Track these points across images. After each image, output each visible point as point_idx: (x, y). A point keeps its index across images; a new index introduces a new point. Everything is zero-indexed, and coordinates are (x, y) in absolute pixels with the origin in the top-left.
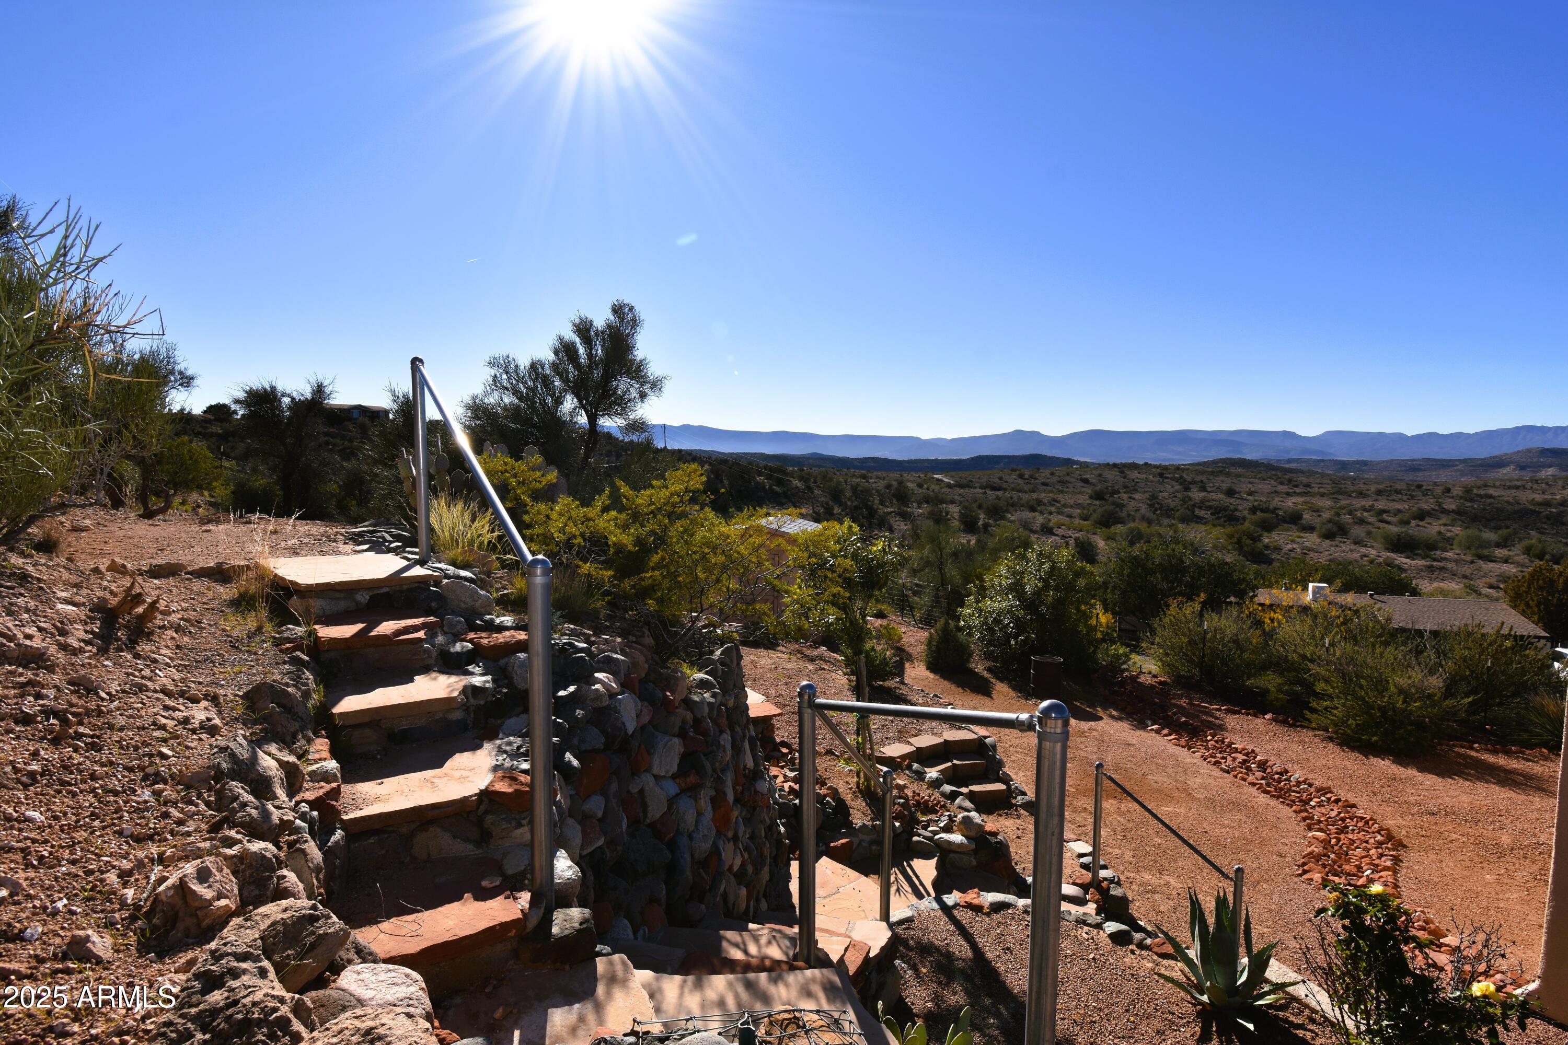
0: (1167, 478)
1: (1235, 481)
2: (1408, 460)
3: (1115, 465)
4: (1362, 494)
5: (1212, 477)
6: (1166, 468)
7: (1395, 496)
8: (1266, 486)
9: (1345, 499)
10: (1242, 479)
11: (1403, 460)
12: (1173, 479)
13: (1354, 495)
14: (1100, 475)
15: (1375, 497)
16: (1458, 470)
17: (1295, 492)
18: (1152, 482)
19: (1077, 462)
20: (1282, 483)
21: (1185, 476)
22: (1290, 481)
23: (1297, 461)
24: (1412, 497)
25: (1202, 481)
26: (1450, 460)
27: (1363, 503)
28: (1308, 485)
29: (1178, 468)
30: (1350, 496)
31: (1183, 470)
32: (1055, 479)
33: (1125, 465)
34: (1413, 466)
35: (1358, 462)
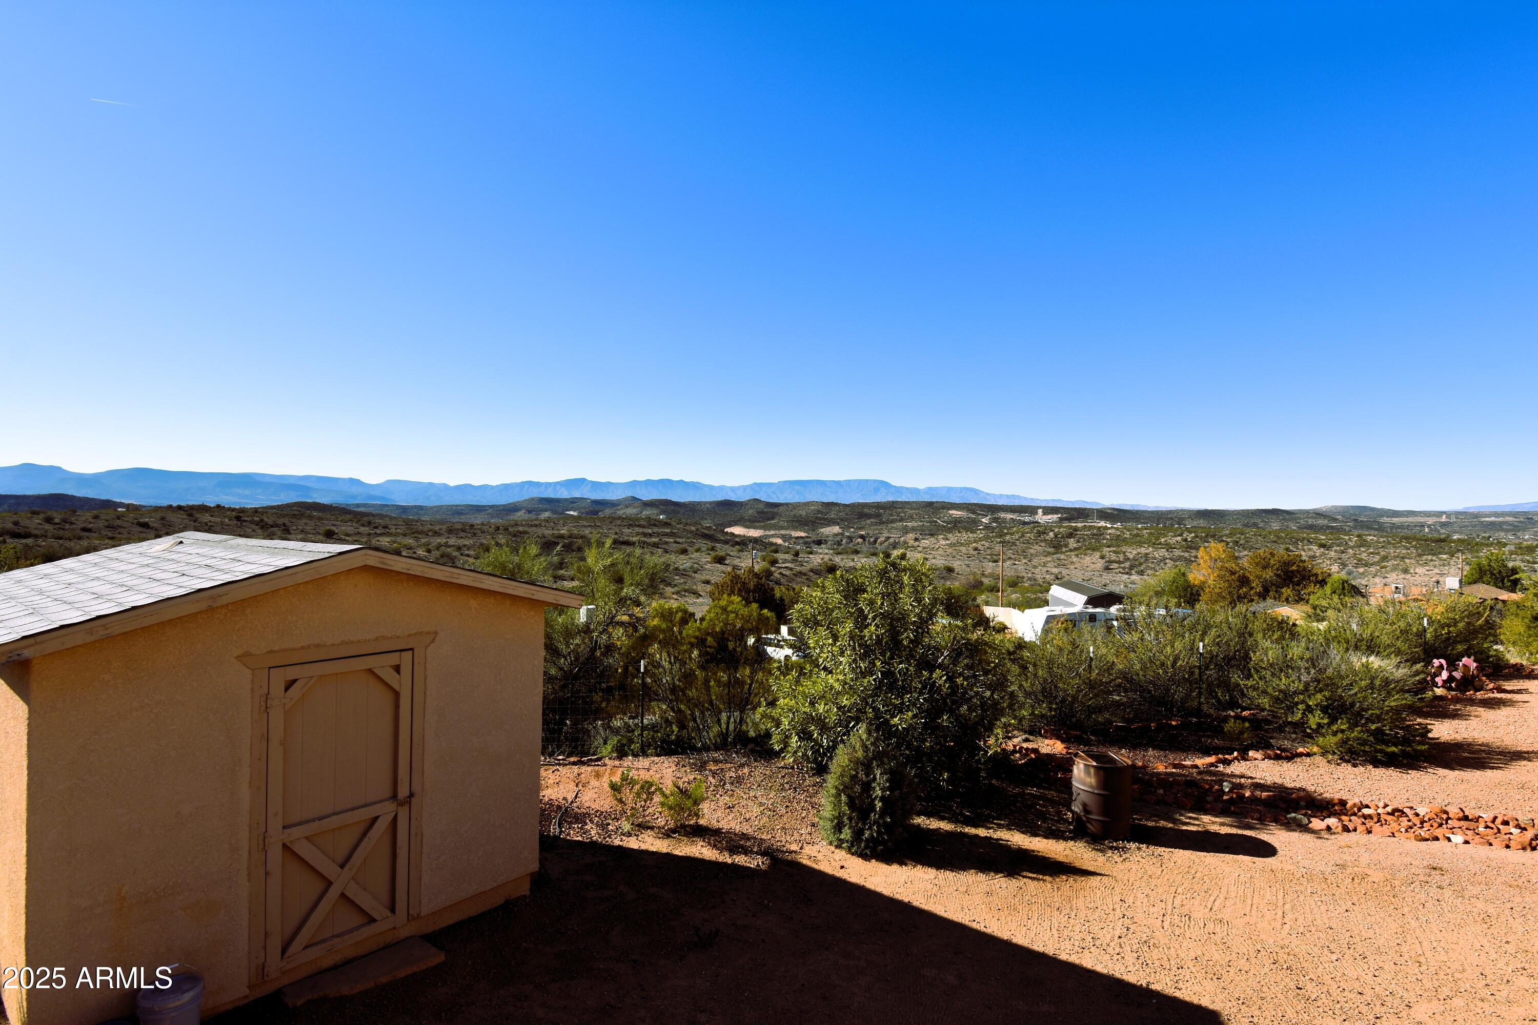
0: (246, 521)
1: (318, 524)
2: (453, 506)
3: (180, 508)
4: (437, 534)
5: (294, 520)
6: (243, 510)
7: (462, 534)
8: (349, 528)
9: (424, 538)
10: (325, 522)
11: (450, 506)
12: (252, 522)
13: (430, 534)
14: (163, 519)
15: (447, 535)
16: (488, 514)
17: (376, 533)
18: (228, 525)
19: (121, 505)
20: (363, 525)
21: (266, 519)
22: (369, 523)
23: (365, 505)
24: (475, 534)
25: (284, 525)
26: (483, 506)
27: (439, 540)
28: (385, 527)
29: (256, 511)
30: (427, 535)
31: (262, 513)
32: (101, 524)
33: (192, 508)
34: (458, 510)
35: (416, 507)
